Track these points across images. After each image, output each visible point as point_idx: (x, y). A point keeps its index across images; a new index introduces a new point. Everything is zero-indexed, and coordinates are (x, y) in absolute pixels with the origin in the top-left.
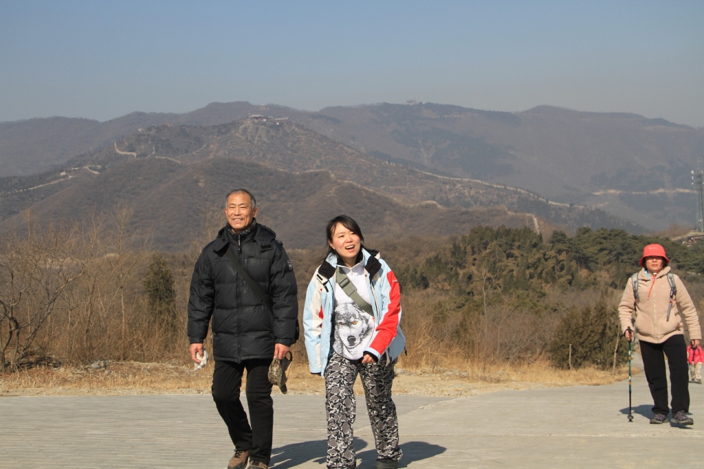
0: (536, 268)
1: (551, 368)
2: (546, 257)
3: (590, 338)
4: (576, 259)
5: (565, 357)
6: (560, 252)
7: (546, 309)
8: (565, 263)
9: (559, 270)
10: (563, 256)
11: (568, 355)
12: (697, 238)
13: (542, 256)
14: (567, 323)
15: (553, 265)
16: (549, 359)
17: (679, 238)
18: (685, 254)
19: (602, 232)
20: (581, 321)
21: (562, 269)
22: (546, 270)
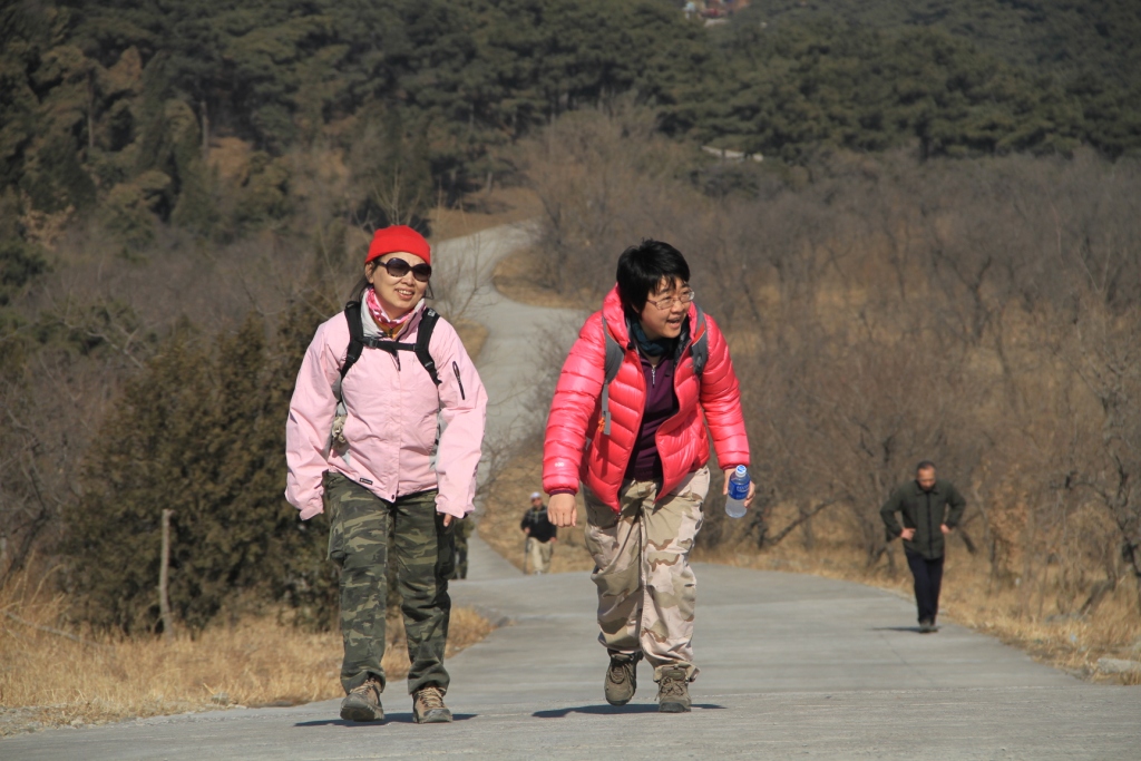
1: (67, 631)
3: (259, 476)
5: (141, 574)
6: (108, 50)
8: (136, 107)
9: (106, 140)
10: (124, 74)
11: (156, 563)
13: (18, 69)
14: (149, 406)
15: (77, 117)
16: (62, 588)
18: (698, 59)
20: (216, 395)
21: (121, 136)
22: (41, 142)
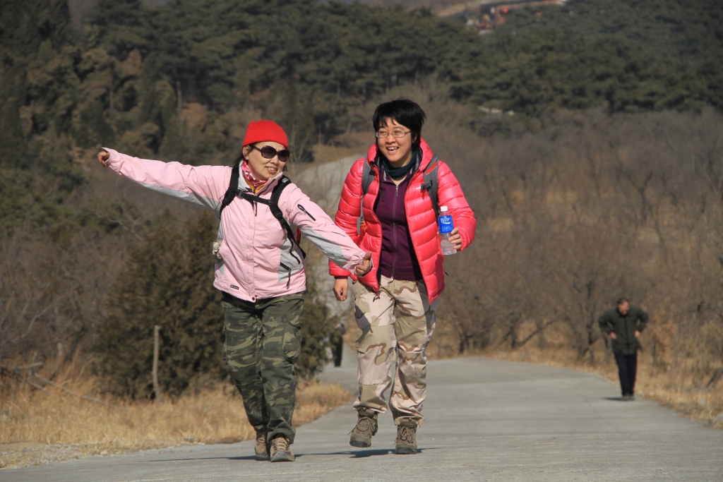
0: (52, 102)
1: (98, 398)
2: (83, 67)
4: (169, 72)
5: (142, 364)
6: (122, 50)
7: (83, 223)
8: (138, 86)
9: (121, 105)
10: (131, 66)
11: (150, 359)
12: (505, 8)
13: (68, 62)
14: (146, 264)
15: (103, 91)
16: (95, 372)
17: (459, 8)
18: (475, 55)
20: (186, 258)
21: (130, 103)
22: (82, 107)
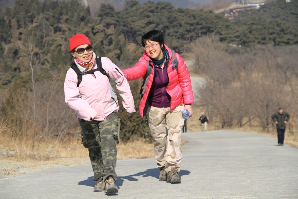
2: (95, 31)
4: (123, 33)
6: (108, 25)
8: (113, 37)
9: (107, 44)
10: (111, 30)
12: (238, 10)
13: (90, 30)
15: (101, 39)
17: (222, 10)
18: (228, 26)
19: (149, 5)
21: (110, 43)
